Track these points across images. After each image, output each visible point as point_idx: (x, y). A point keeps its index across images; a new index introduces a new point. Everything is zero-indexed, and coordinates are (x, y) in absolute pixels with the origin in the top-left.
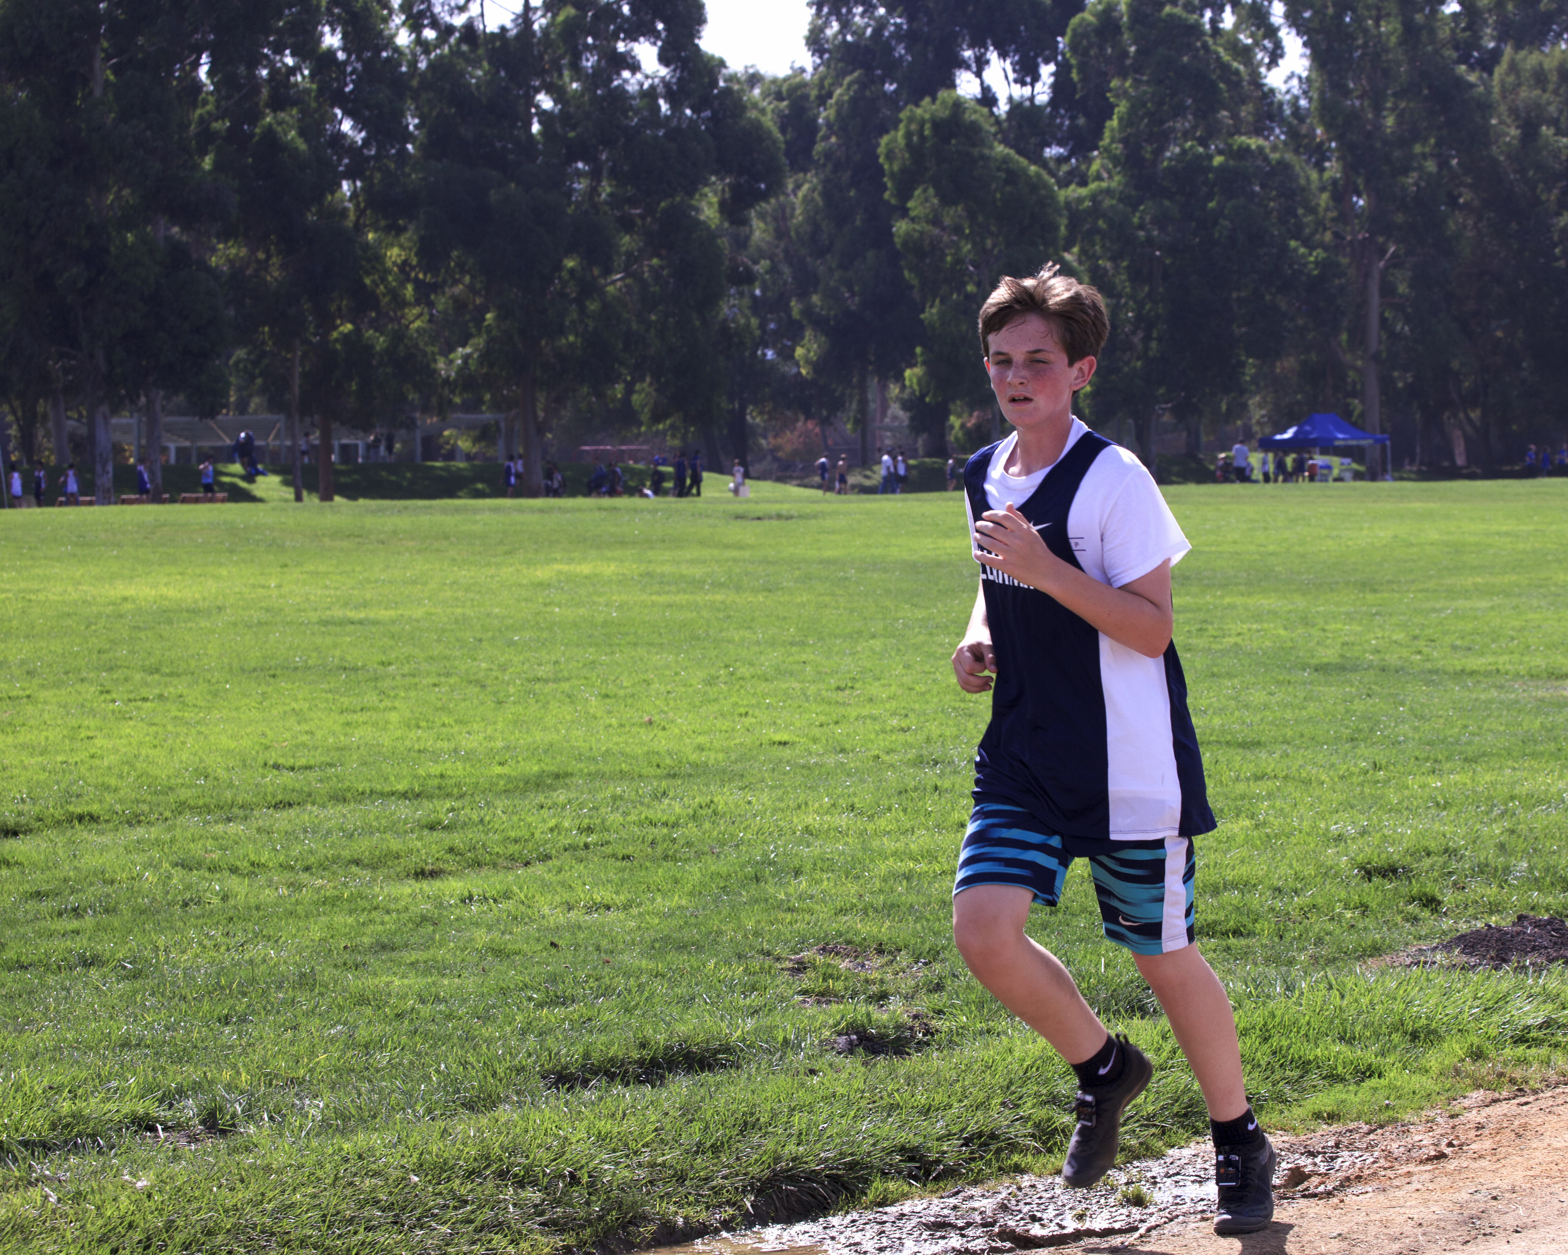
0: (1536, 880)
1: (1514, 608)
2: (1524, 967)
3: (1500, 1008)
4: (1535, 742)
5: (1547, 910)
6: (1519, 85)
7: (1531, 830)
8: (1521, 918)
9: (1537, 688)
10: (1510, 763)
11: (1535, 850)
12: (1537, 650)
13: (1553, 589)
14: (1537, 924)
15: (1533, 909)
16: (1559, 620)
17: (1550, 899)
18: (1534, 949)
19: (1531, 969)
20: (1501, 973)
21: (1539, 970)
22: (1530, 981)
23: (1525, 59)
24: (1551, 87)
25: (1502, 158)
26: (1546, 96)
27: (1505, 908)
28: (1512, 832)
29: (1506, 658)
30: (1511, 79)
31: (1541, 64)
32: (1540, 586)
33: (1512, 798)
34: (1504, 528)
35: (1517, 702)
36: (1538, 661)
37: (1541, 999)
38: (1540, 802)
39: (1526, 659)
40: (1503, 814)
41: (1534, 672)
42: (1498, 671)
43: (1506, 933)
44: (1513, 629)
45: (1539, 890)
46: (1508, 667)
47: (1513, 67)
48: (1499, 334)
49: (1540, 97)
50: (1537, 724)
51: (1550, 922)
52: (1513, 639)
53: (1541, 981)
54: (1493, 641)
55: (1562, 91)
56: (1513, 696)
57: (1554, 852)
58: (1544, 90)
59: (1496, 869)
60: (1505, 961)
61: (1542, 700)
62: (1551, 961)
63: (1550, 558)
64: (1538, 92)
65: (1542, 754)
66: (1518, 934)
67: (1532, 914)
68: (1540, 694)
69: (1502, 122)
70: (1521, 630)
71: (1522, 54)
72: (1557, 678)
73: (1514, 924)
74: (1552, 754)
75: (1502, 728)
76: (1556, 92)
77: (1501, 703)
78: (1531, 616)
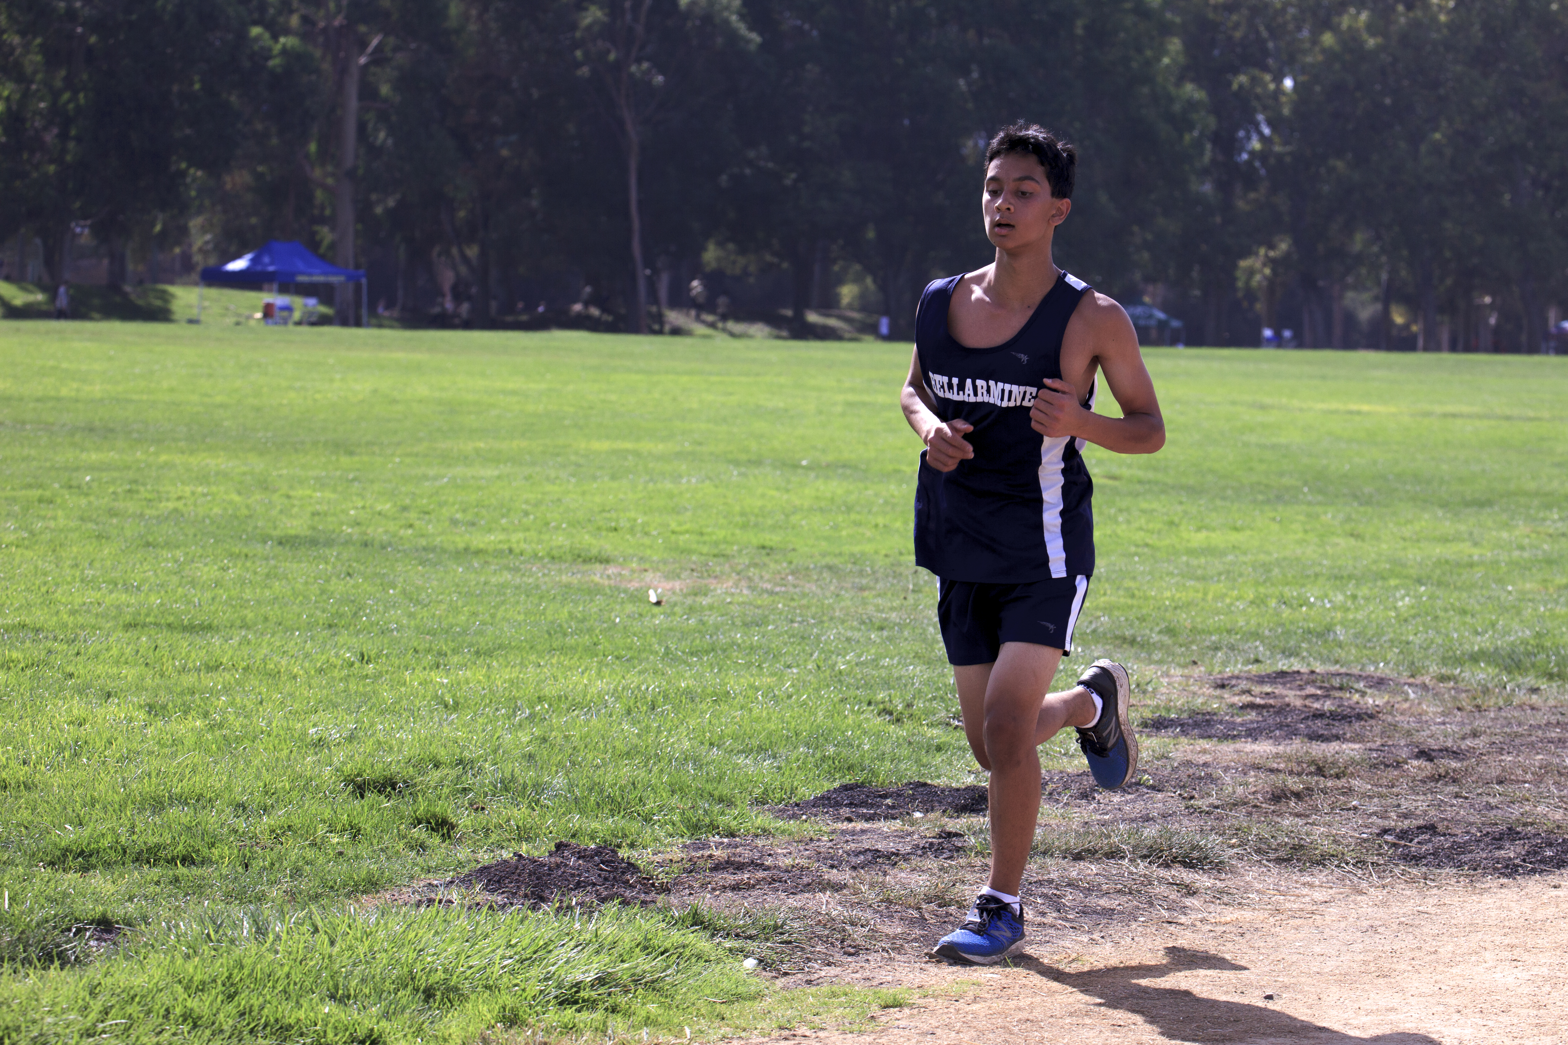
0: (577, 800)
1: (526, 479)
2: (570, 908)
3: (541, 960)
4: (564, 635)
5: (592, 838)
7: (566, 737)
8: (560, 846)
9: (560, 571)
10: (533, 658)
11: (573, 764)
12: (557, 528)
13: (573, 458)
14: (582, 855)
15: (573, 836)
16: (584, 493)
17: (595, 825)
18: (578, 885)
19: (578, 911)
20: (539, 916)
21: (589, 911)
22: (577, 926)
27: (538, 835)
28: (544, 740)
29: (520, 535)
32: (558, 455)
33: (540, 699)
34: (510, 386)
35: (537, 587)
36: (560, 540)
37: (591, 948)
38: (575, 706)
39: (546, 537)
40: (530, 719)
41: (555, 553)
42: (511, 551)
43: (542, 866)
44: (527, 502)
45: (582, 812)
46: (523, 546)
50: (564, 613)
51: (598, 852)
52: (526, 514)
53: (592, 927)
54: (503, 516)
56: (531, 580)
57: (598, 767)
59: (525, 787)
60: (543, 899)
61: (568, 586)
62: (603, 900)
63: (567, 422)
65: (573, 649)
66: (558, 866)
67: (574, 842)
68: (565, 579)
70: (537, 504)
72: (584, 561)
73: (551, 855)
74: (586, 649)
75: (521, 618)
77: (518, 588)
78: (549, 488)
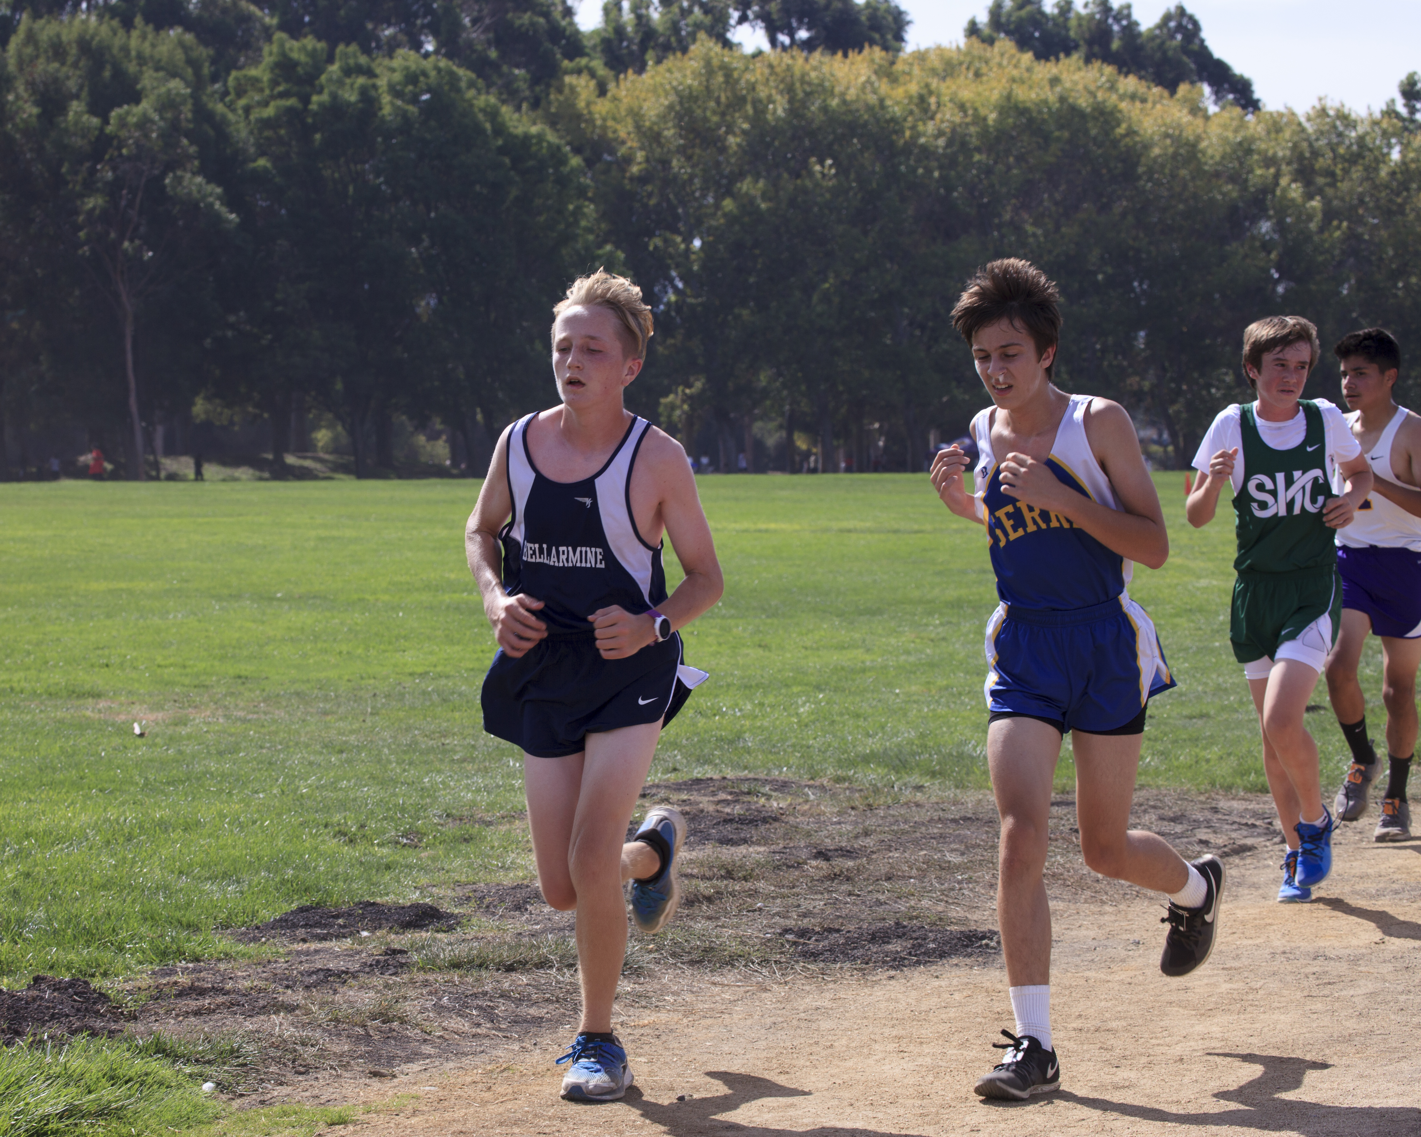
0: (55, 932)
1: (30, 620)
2: (41, 1041)
3: (13, 1095)
4: (54, 770)
5: (69, 969)
6: (37, 57)
7: (49, 873)
8: (37, 980)
9: (56, 707)
10: (24, 794)
11: (54, 897)
12: (55, 666)
13: (73, 599)
14: (57, 987)
15: (52, 967)
16: (81, 633)
17: (72, 956)
18: (53, 1017)
19: (49, 1043)
20: (14, 1050)
21: (59, 1044)
22: (49, 1059)
23: (43, 29)
24: (70, 60)
25: (18, 136)
26: (65, 69)
27: (18, 969)
28: (28, 875)
29: (21, 674)
30: (29, 50)
31: (58, 36)
32: (60, 596)
33: (28, 836)
34: (20, 534)
35: (34, 723)
36: (57, 678)
37: (61, 1081)
38: (59, 840)
39: (44, 676)
40: (17, 854)
41: (52, 690)
42: (12, 689)
43: (20, 999)
44: (29, 642)
45: (58, 945)
46: (23, 684)
47: (31, 38)
48: (15, 325)
49: (58, 70)
50: (56, 749)
51: (72, 984)
52: (29, 653)
53: (62, 1059)
54: (7, 656)
55: (82, 64)
56: (29, 717)
57: (77, 899)
58: (63, 64)
59: (9, 921)
60: (18, 1033)
61: (62, 721)
62: (73, 1033)
63: (69, 566)
64: (56, 65)
65: (62, 783)
66: (34, 999)
67: (50, 974)
68: (60, 714)
69: (18, 97)
70: (39, 644)
71: (41, 22)
72: (78, 697)
73: (29, 988)
74: (73, 783)
75: (16, 754)
76: (75, 65)
77: (16, 725)
78: (49, 628)
